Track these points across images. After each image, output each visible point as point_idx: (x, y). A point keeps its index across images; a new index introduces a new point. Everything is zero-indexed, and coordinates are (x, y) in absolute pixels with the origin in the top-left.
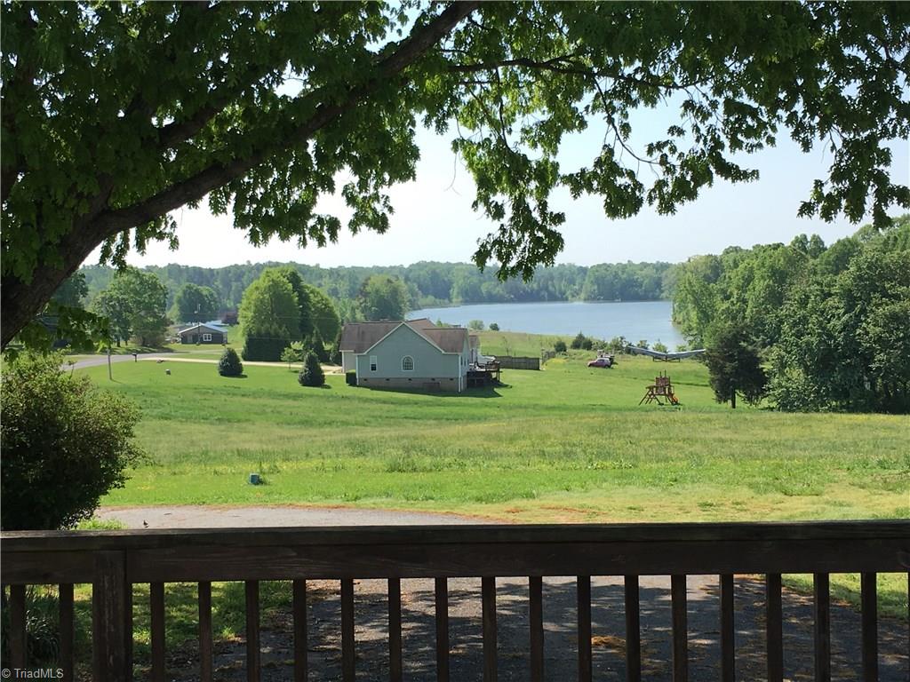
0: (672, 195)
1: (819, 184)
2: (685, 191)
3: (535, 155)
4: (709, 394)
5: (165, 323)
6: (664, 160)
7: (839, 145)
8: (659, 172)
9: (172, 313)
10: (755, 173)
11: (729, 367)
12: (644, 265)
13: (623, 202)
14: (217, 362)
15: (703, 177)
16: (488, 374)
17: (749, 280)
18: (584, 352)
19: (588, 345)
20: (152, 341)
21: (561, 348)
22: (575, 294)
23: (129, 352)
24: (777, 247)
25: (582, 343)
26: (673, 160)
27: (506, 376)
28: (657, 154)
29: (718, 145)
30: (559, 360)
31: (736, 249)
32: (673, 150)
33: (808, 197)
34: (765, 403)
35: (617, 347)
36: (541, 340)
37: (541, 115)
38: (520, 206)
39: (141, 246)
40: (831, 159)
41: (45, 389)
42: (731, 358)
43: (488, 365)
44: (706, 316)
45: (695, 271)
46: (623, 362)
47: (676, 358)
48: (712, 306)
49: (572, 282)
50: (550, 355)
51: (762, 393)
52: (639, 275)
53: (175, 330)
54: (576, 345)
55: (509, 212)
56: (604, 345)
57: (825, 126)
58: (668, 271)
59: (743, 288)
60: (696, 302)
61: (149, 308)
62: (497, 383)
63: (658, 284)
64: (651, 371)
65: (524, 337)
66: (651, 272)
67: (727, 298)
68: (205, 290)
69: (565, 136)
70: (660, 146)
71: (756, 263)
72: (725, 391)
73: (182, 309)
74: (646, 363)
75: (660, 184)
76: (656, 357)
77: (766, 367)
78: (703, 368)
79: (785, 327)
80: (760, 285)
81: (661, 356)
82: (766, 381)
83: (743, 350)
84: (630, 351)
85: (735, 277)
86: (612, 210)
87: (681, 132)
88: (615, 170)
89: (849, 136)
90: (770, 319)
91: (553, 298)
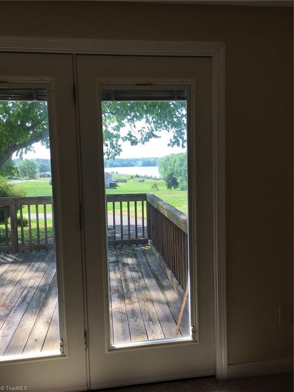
0: (144, 141)
1: (171, 140)
2: (147, 139)
3: (115, 133)
4: (166, 187)
5: (35, 172)
6: (142, 134)
7: (175, 131)
8: (141, 136)
9: (37, 170)
10: (160, 137)
11: (170, 181)
12: (152, 158)
13: (134, 143)
14: (49, 182)
15: (150, 137)
16: (115, 184)
17: (175, 161)
18: (138, 178)
19: (139, 177)
20: (32, 177)
21: (132, 177)
22: (136, 165)
23: (26, 179)
24: (181, 154)
25: (137, 176)
26: (144, 133)
27: (119, 184)
28: (140, 132)
29: (153, 130)
30: (132, 180)
31: (173, 154)
32: (143, 131)
33: (169, 142)
34: (178, 189)
35: (145, 177)
36: (128, 176)
37: (116, 124)
38: (112, 144)
39: (26, 152)
40: (173, 134)
41: (4, 186)
42: (170, 179)
43: (115, 181)
44: (166, 170)
45: (164, 159)
46: (146, 181)
47: (159, 179)
48: (167, 167)
49: (135, 162)
50: (130, 179)
51: (177, 187)
52: (151, 160)
53: (38, 174)
54: (136, 177)
55: (109, 145)
56: (142, 177)
57: (172, 127)
58: (157, 159)
59: (174, 163)
60: (164, 166)
61: (31, 168)
62: (117, 186)
63: (155, 162)
64: (152, 182)
65: (124, 175)
66: (154, 160)
67: (170, 165)
68: (45, 164)
69: (121, 128)
70: (141, 131)
71: (177, 157)
72: (169, 187)
73: (40, 169)
74: (152, 181)
75: (142, 139)
76: (154, 179)
77: (178, 181)
78: (164, 182)
79: (182, 172)
80: (178, 162)
81: (155, 179)
82: (178, 184)
83: (173, 177)
84: (148, 178)
85: (172, 161)
86: (132, 145)
87: (145, 128)
88: (131, 136)
89: (176, 129)
90: (179, 170)
91: (131, 166)
